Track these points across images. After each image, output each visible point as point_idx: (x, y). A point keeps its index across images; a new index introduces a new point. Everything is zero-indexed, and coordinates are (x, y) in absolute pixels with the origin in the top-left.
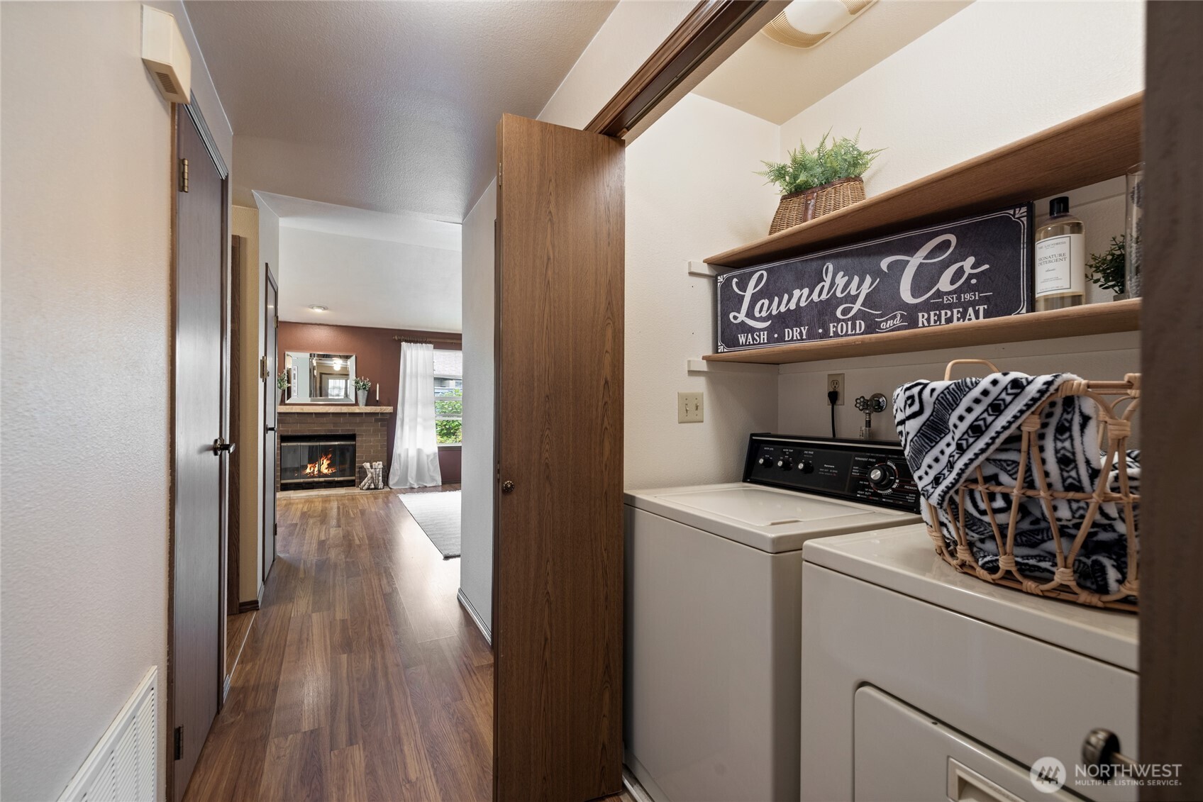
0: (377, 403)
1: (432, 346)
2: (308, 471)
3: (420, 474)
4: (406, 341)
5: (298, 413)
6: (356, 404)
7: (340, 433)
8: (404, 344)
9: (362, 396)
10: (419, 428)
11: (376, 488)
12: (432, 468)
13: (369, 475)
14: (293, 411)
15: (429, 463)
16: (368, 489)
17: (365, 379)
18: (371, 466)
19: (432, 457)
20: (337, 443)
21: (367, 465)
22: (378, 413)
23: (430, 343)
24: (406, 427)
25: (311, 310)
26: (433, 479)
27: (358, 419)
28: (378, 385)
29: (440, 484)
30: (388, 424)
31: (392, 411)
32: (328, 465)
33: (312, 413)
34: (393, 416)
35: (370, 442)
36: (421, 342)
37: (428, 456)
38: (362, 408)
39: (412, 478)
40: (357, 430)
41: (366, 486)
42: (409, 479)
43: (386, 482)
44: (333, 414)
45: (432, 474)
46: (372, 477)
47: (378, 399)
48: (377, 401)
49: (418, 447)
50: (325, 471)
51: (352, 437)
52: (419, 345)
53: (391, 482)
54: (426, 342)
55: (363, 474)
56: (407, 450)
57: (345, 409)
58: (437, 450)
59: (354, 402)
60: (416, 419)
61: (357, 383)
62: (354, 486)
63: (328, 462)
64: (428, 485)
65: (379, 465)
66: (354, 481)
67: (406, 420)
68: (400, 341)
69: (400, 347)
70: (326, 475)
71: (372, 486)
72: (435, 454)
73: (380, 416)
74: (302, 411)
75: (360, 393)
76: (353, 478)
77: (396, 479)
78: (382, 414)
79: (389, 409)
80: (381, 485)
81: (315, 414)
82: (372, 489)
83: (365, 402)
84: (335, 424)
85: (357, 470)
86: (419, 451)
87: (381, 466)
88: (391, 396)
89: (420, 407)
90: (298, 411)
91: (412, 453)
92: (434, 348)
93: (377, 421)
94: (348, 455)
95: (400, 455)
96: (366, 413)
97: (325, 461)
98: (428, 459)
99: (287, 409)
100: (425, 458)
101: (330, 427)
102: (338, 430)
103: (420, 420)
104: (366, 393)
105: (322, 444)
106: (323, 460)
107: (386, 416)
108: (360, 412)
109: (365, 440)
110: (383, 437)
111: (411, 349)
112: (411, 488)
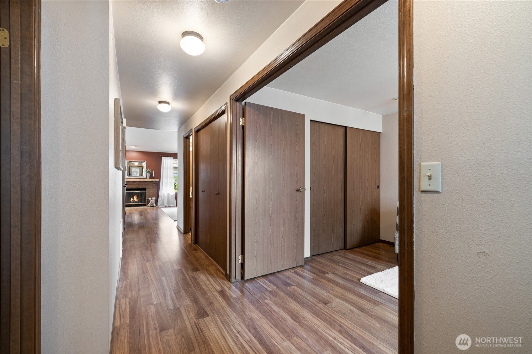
0: (153, 178)
1: (173, 158)
3: (168, 202)
4: (164, 156)
6: (146, 178)
7: (140, 188)
8: (163, 157)
9: (148, 175)
10: (168, 186)
11: (153, 206)
12: (173, 200)
13: (151, 202)
16: (150, 207)
17: (149, 169)
18: (152, 199)
19: (173, 196)
20: (139, 191)
21: (150, 199)
22: (154, 181)
23: (172, 157)
24: (164, 186)
25: (131, 147)
26: (173, 204)
27: (147, 183)
28: (154, 172)
30: (157, 185)
33: (131, 181)
34: (159, 182)
35: (151, 191)
36: (169, 157)
37: (171, 196)
38: (148, 179)
40: (146, 187)
41: (150, 206)
42: (165, 204)
43: (157, 205)
44: (138, 181)
45: (173, 202)
46: (152, 203)
47: (154, 176)
49: (168, 192)
50: (136, 200)
51: (145, 189)
52: (168, 158)
53: (159, 204)
54: (171, 157)
55: (149, 202)
56: (164, 194)
57: (142, 180)
58: (174, 194)
59: (145, 177)
60: (167, 183)
61: (146, 171)
62: (145, 206)
64: (171, 206)
65: (154, 199)
66: (145, 204)
67: (164, 183)
68: (161, 156)
69: (162, 158)
70: (136, 202)
71: (152, 206)
73: (154, 182)
75: (147, 174)
76: (145, 203)
77: (160, 204)
78: (155, 181)
79: (158, 180)
80: (155, 205)
81: (132, 181)
83: (149, 177)
84: (139, 185)
85: (146, 200)
86: (168, 194)
87: (155, 199)
88: (158, 175)
89: (168, 179)
91: (166, 194)
92: (174, 159)
93: (153, 184)
94: (143, 196)
95: (161, 195)
101: (137, 186)
102: (140, 187)
103: (168, 183)
104: (150, 174)
105: (135, 191)
106: (135, 197)
107: (157, 182)
108: (147, 181)
109: (149, 190)
110: (156, 189)
111: (165, 159)
112: (165, 207)
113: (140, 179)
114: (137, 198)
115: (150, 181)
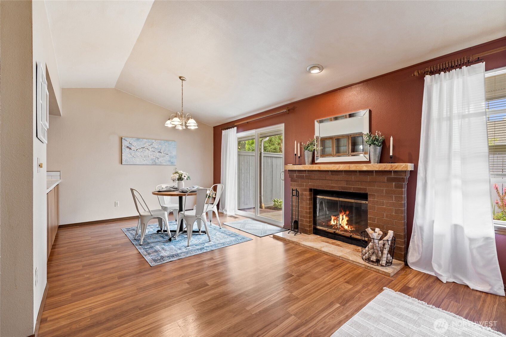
2: (332, 223)
3: (457, 264)
4: (432, 73)
5: (319, 171)
7: (351, 191)
8: (428, 78)
9: (375, 151)
11: (378, 262)
12: (479, 260)
13: (373, 244)
14: (314, 169)
15: (475, 252)
19: (480, 243)
20: (353, 201)
22: (389, 172)
23: (478, 61)
24: (431, 192)
26: (484, 280)
27: (369, 178)
28: (392, 139)
29: (502, 293)
30: (405, 185)
31: (410, 169)
32: (347, 221)
34: (414, 174)
35: (383, 204)
37: (471, 240)
38: (375, 166)
39: (440, 266)
40: (369, 189)
41: (368, 254)
42: (434, 265)
45: (479, 270)
46: (375, 248)
47: (391, 154)
48: (391, 157)
50: (345, 226)
51: (365, 196)
53: (410, 260)
54: (469, 63)
56: (433, 222)
58: (491, 232)
59: (365, 159)
60: (448, 180)
63: (347, 218)
64: (472, 286)
67: (431, 181)
69: (424, 80)
71: (374, 258)
72: (488, 239)
73: (393, 175)
74: (319, 169)
75: (371, 149)
77: (416, 257)
78: (395, 172)
82: (373, 262)
83: (378, 159)
84: (347, 182)
86: (456, 228)
88: (410, 151)
89: (456, 162)
90: (317, 169)
91: (442, 230)
93: (390, 180)
95: (421, 228)
96: (376, 171)
97: (344, 217)
98: (470, 244)
99: (310, 167)
100: (467, 241)
101: (344, 185)
102: (350, 188)
104: (379, 149)
105: (341, 199)
106: (343, 215)
107: (402, 176)
108: (368, 170)
109: (377, 201)
110: (399, 201)
111: (441, 81)
112: (437, 280)
113: (348, 165)
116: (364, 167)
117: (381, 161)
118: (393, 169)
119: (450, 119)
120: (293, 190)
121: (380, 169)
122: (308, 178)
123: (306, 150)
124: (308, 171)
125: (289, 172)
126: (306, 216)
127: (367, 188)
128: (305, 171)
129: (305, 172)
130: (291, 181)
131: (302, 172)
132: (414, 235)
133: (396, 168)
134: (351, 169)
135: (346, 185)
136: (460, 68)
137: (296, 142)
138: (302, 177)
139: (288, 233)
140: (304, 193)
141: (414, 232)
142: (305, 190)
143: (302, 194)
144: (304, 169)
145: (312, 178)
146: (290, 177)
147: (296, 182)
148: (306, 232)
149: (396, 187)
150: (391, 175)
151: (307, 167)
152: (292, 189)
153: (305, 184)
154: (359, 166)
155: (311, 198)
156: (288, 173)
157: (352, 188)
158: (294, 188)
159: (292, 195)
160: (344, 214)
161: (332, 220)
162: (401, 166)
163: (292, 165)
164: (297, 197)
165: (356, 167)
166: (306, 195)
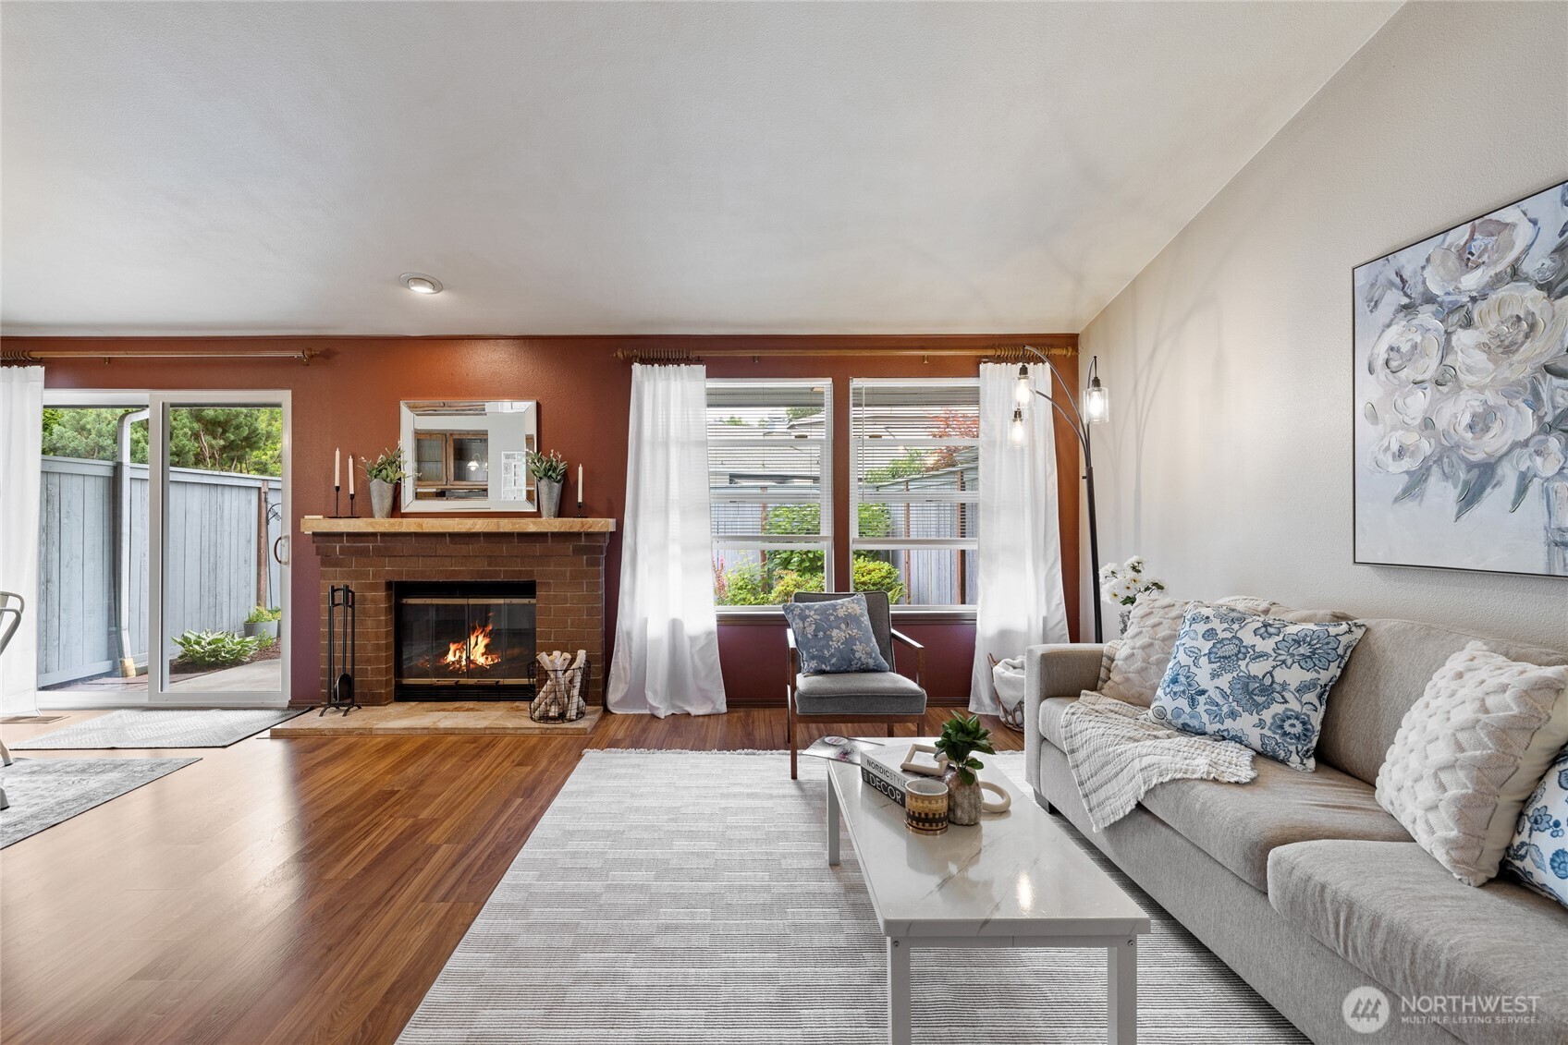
0: (583, 511)
1: (704, 368)
2: (450, 658)
3: (676, 682)
4: (643, 361)
5: (416, 534)
7: (500, 579)
8: (637, 368)
9: (549, 493)
10: (675, 570)
11: (562, 717)
12: (704, 669)
13: (550, 682)
14: (404, 530)
15: (696, 657)
16: (545, 718)
17: (554, 454)
18: (557, 662)
19: (702, 642)
20: (501, 601)
21: (545, 660)
22: (578, 535)
23: (698, 361)
24: (643, 568)
26: (707, 698)
27: (538, 548)
28: (580, 469)
29: (724, 709)
30: (602, 559)
31: (612, 529)
32: (486, 646)
34: (616, 537)
35: (565, 600)
36: (677, 362)
37: (693, 639)
38: (550, 524)
39: (655, 693)
40: (538, 572)
41: (542, 708)
42: (650, 691)
43: (600, 696)
44: (485, 535)
45: (705, 685)
46: (556, 691)
47: (580, 500)
48: (580, 506)
49: (678, 615)
50: (481, 660)
51: (530, 589)
52: (670, 367)
53: (612, 699)
54: (688, 361)
56: (646, 621)
57: (506, 526)
58: (712, 625)
59: (528, 510)
60: (664, 546)
61: (537, 463)
63: (486, 641)
64: (694, 711)
65: (579, 657)
66: (534, 688)
67: (644, 549)
68: (629, 363)
69: (631, 370)
70: (481, 671)
71: (554, 711)
72: (709, 634)
73: (583, 542)
74: (419, 530)
75: (542, 487)
76: (533, 681)
77: (624, 690)
78: (588, 535)
79: (608, 524)
82: (553, 719)
83: (553, 509)
84: (491, 558)
86: (675, 626)
87: (582, 661)
88: (611, 493)
89: (675, 517)
90: (413, 529)
91: (658, 631)
92: (709, 375)
93: (579, 551)
95: (629, 634)
97: (480, 638)
98: (691, 647)
99: (393, 525)
100: (687, 643)
101: (483, 565)
102: (498, 573)
103: (675, 549)
104: (557, 487)
105: (472, 601)
106: (477, 637)
107: (599, 542)
108: (539, 531)
109: (555, 596)
110: (593, 591)
111: (655, 380)
112: (654, 717)
113: (495, 520)
114: (489, 650)
115: (554, 535)
116: (531, 526)
117: (561, 512)
118: (586, 529)
119: (666, 445)
120: (334, 591)
121: (562, 530)
122: (380, 553)
123: (376, 477)
124: (383, 535)
125: (316, 539)
126: (376, 658)
127: (535, 569)
128: (374, 535)
129: (372, 538)
130: (324, 563)
131: (363, 538)
132: (618, 651)
133: (590, 527)
134: (502, 530)
135: (489, 565)
136: (679, 365)
137: (338, 453)
138: (363, 553)
139: (321, 715)
140: (369, 595)
141: (618, 645)
142: (373, 587)
143: (364, 599)
144: (371, 530)
145: (395, 554)
146: (318, 554)
147: (342, 567)
148: (374, 700)
149: (589, 564)
150: (581, 542)
151: (381, 523)
152: (333, 587)
153: (371, 569)
154: (519, 523)
155: (390, 607)
156: (314, 542)
157: (502, 574)
158: (340, 583)
159: (333, 603)
160: (481, 633)
161: (451, 653)
162: (599, 523)
163: (321, 517)
164: (350, 610)
165: (513, 524)
166: (374, 601)
